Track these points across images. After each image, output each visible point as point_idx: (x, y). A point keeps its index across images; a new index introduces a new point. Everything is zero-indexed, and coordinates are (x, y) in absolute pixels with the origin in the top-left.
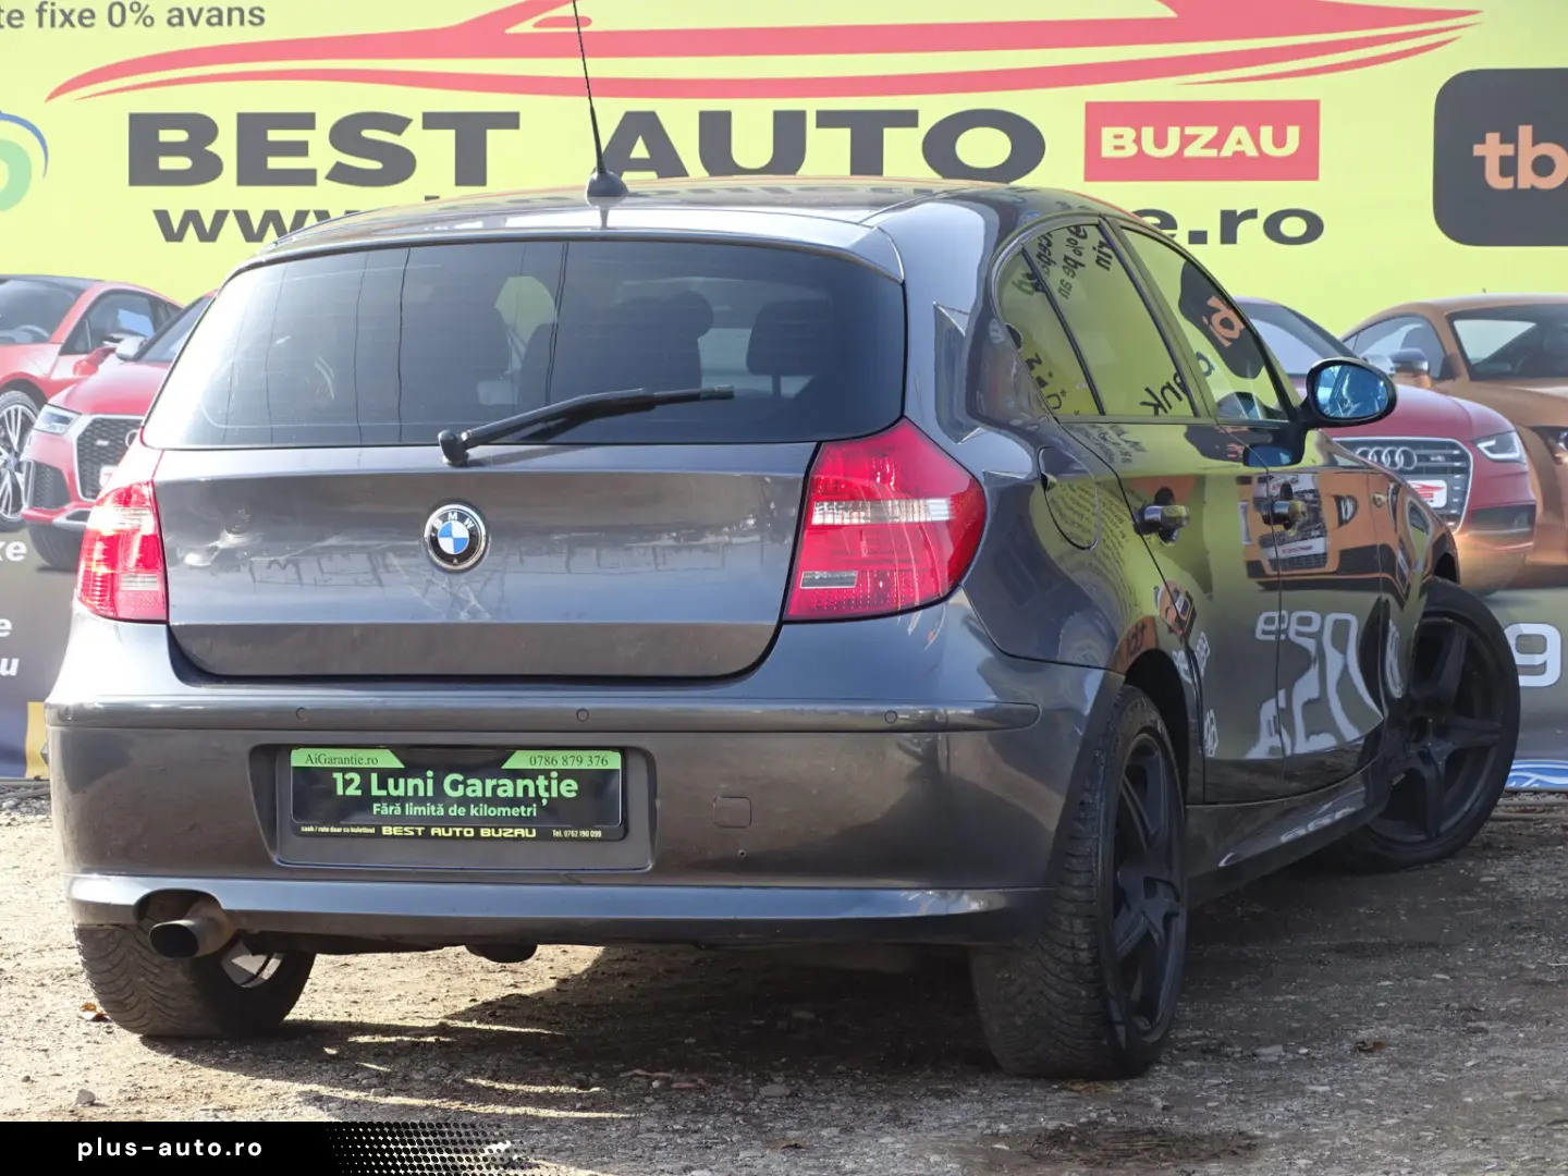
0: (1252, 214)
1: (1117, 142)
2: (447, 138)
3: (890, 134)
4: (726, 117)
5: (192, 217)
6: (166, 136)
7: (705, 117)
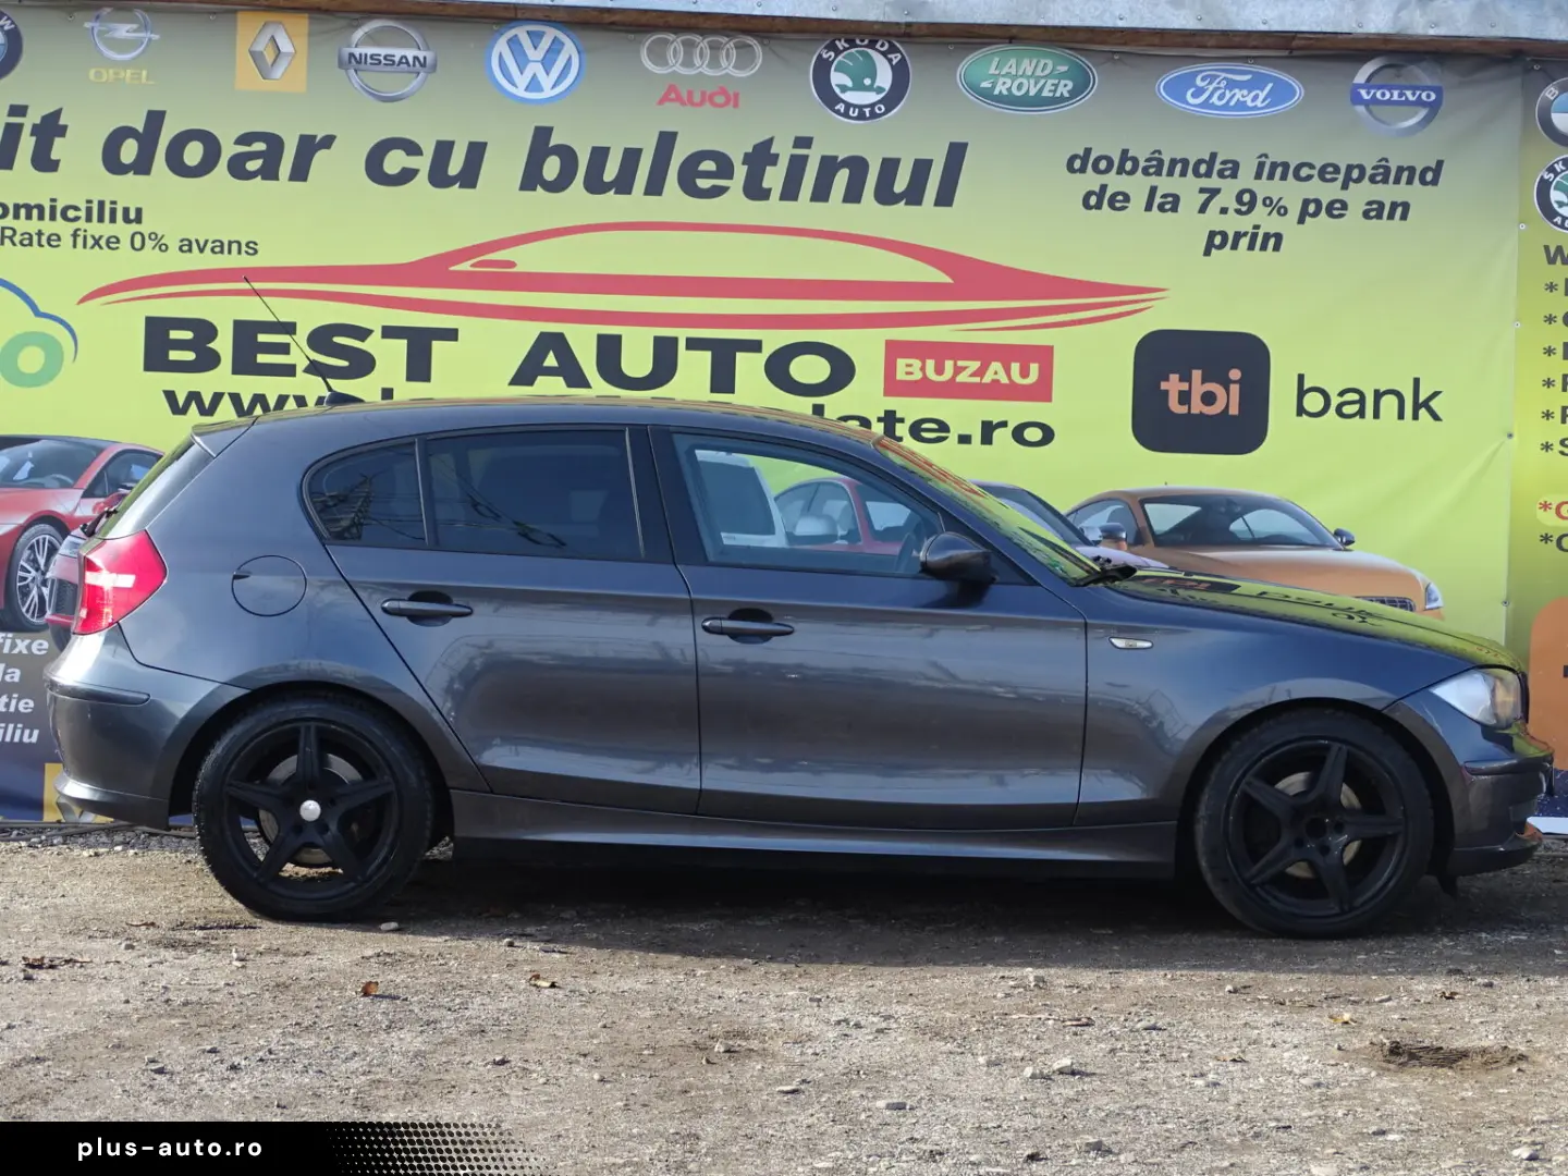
0: (1004, 424)
1: (908, 369)
2: (401, 345)
3: (741, 358)
4: (618, 339)
5: (194, 397)
6: (175, 335)
7: (601, 338)
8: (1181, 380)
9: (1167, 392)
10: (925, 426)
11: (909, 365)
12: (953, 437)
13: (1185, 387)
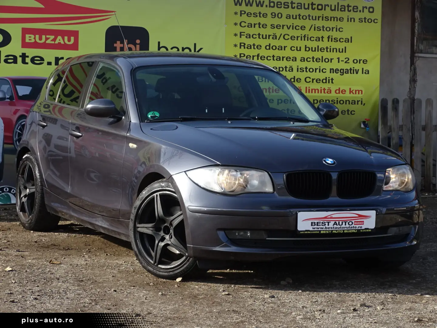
8: (121, 43)
9: (116, 47)
10: (36, 59)
11: (30, 37)
12: (45, 62)
13: (122, 45)
